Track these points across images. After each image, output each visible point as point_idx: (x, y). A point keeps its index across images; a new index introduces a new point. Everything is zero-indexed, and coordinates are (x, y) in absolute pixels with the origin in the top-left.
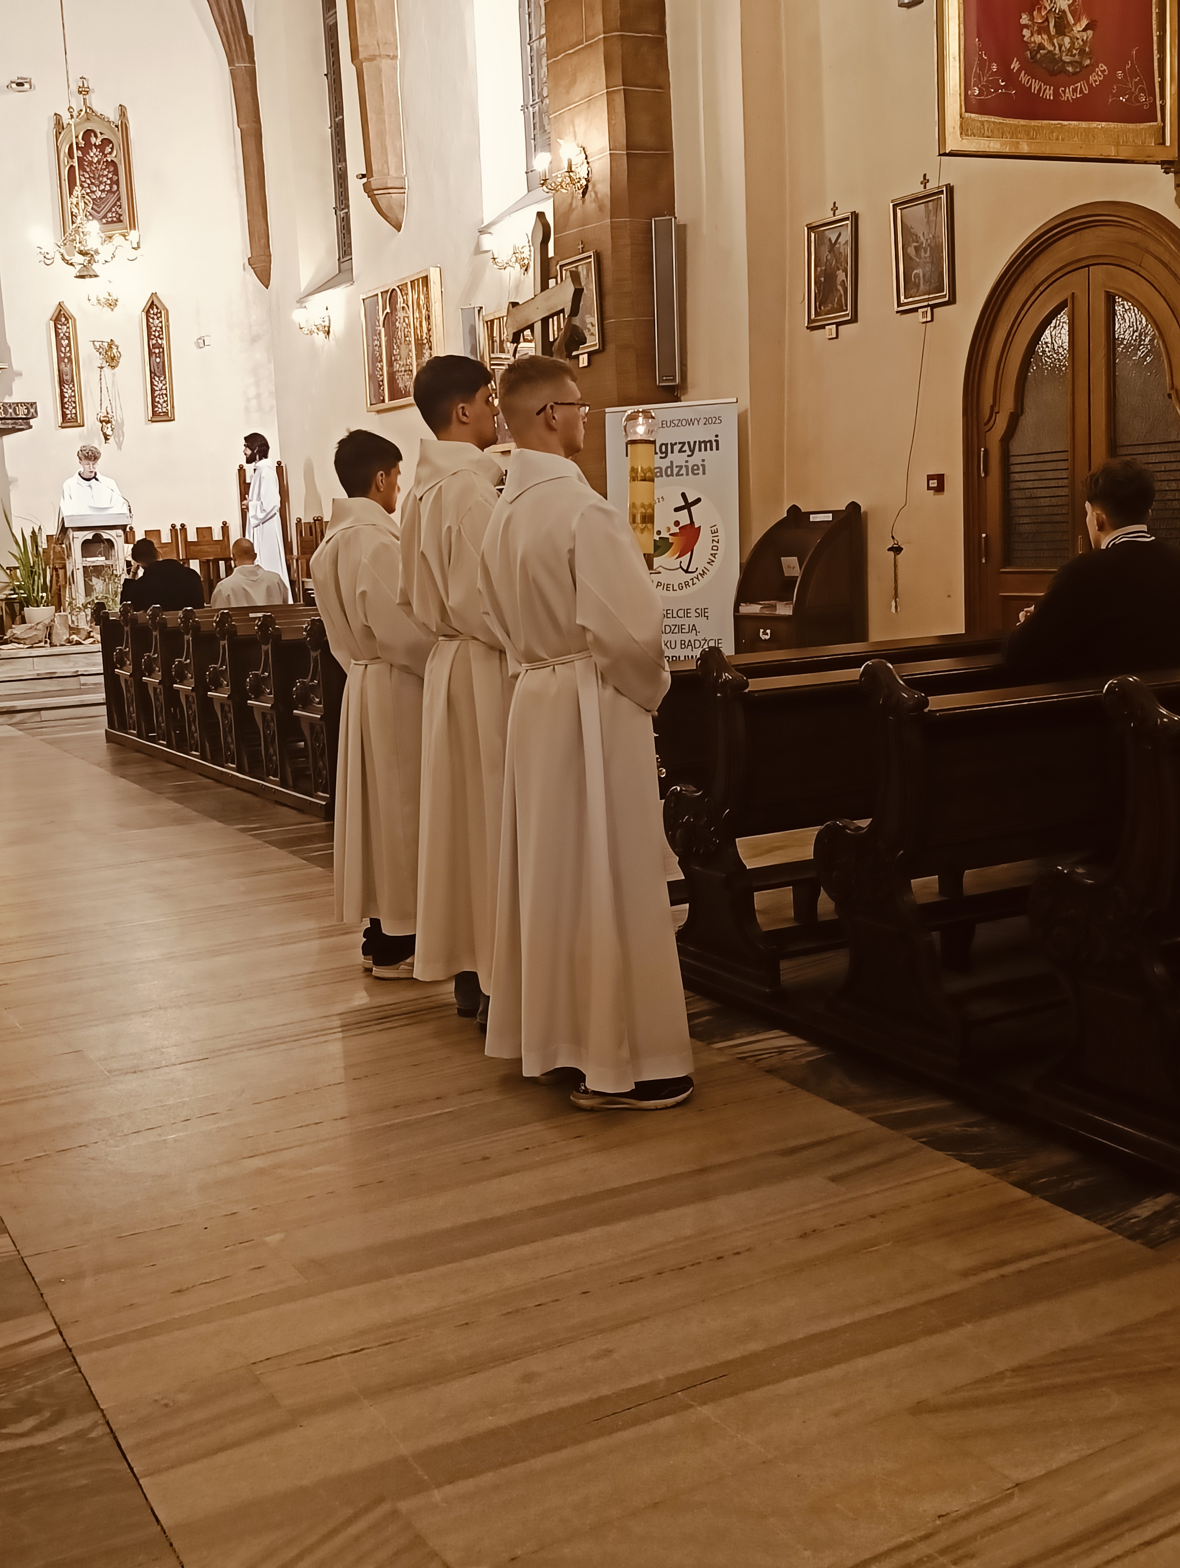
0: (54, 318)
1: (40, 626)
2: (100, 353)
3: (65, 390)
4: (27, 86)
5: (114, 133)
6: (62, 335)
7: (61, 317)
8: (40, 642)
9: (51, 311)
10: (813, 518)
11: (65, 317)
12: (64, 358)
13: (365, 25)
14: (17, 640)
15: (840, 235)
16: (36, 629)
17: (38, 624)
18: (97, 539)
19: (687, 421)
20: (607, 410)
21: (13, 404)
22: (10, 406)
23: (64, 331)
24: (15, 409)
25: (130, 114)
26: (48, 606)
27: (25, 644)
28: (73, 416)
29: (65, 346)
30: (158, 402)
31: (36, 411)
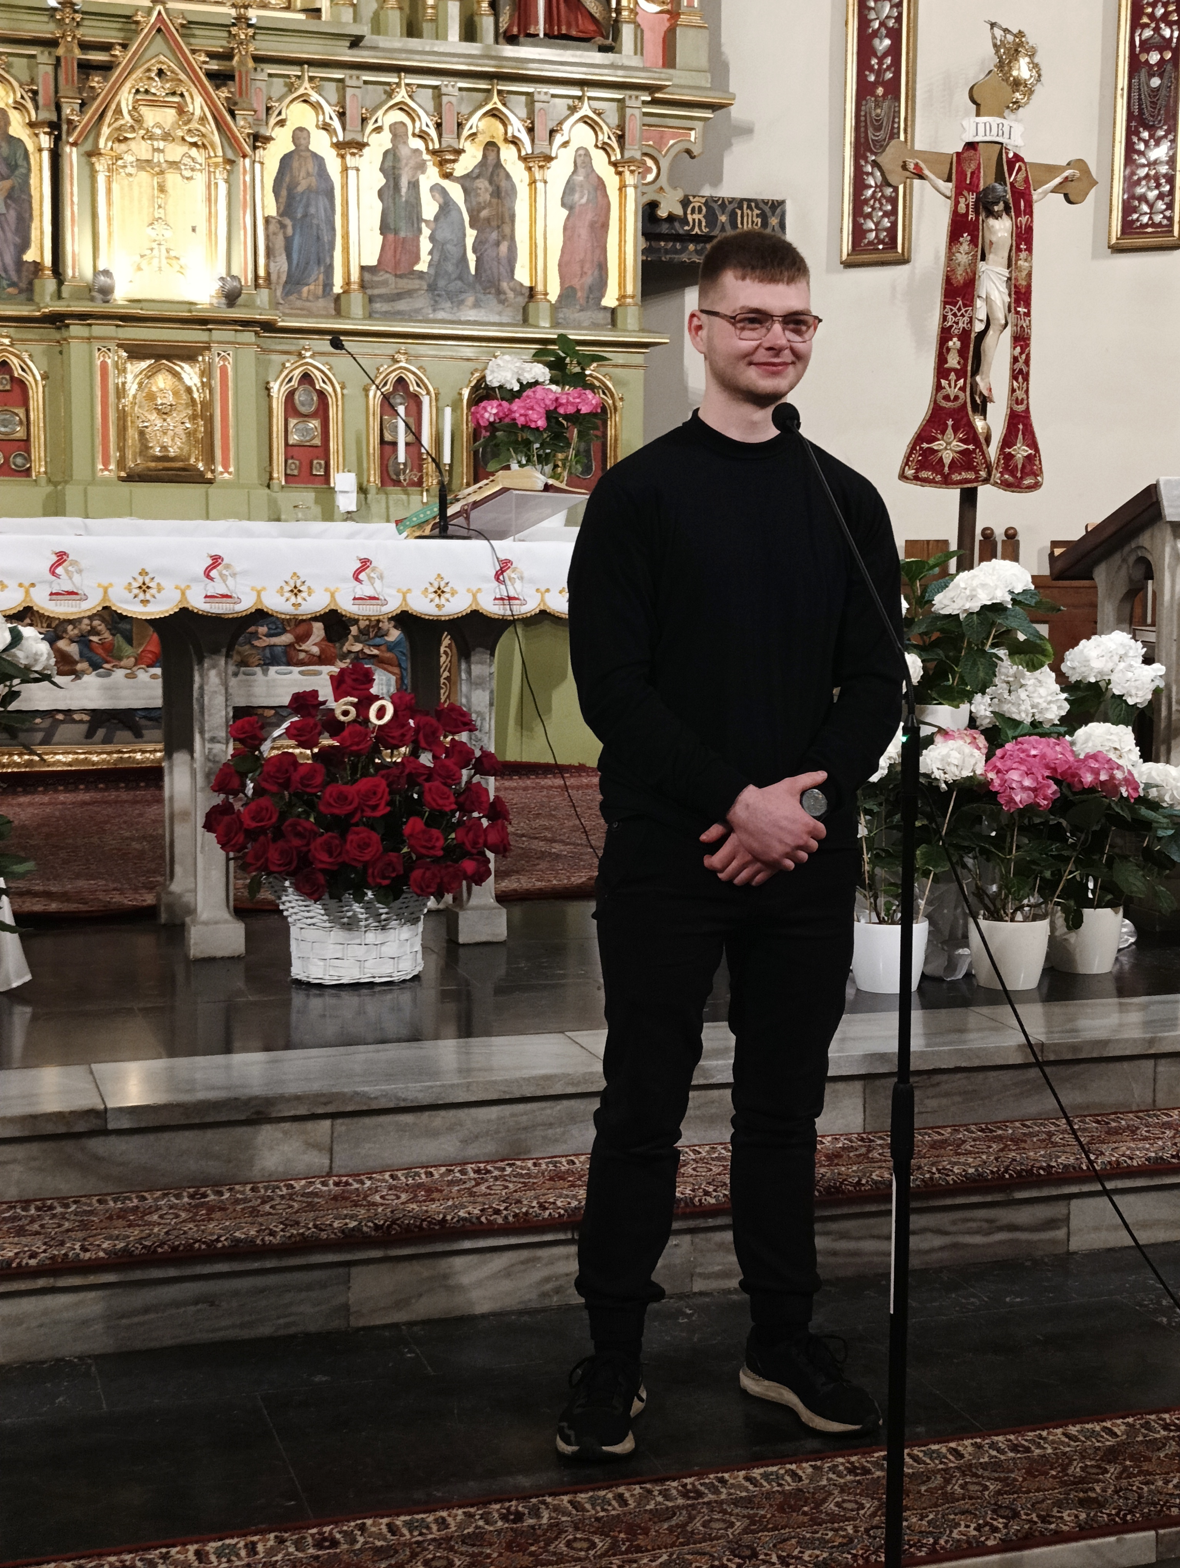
3: (868, 168)
6: (876, 24)
21: (728, 202)
22: (721, 207)
23: (884, 14)
24: (734, 214)
29: (879, 54)
30: (1146, 196)
31: (783, 226)
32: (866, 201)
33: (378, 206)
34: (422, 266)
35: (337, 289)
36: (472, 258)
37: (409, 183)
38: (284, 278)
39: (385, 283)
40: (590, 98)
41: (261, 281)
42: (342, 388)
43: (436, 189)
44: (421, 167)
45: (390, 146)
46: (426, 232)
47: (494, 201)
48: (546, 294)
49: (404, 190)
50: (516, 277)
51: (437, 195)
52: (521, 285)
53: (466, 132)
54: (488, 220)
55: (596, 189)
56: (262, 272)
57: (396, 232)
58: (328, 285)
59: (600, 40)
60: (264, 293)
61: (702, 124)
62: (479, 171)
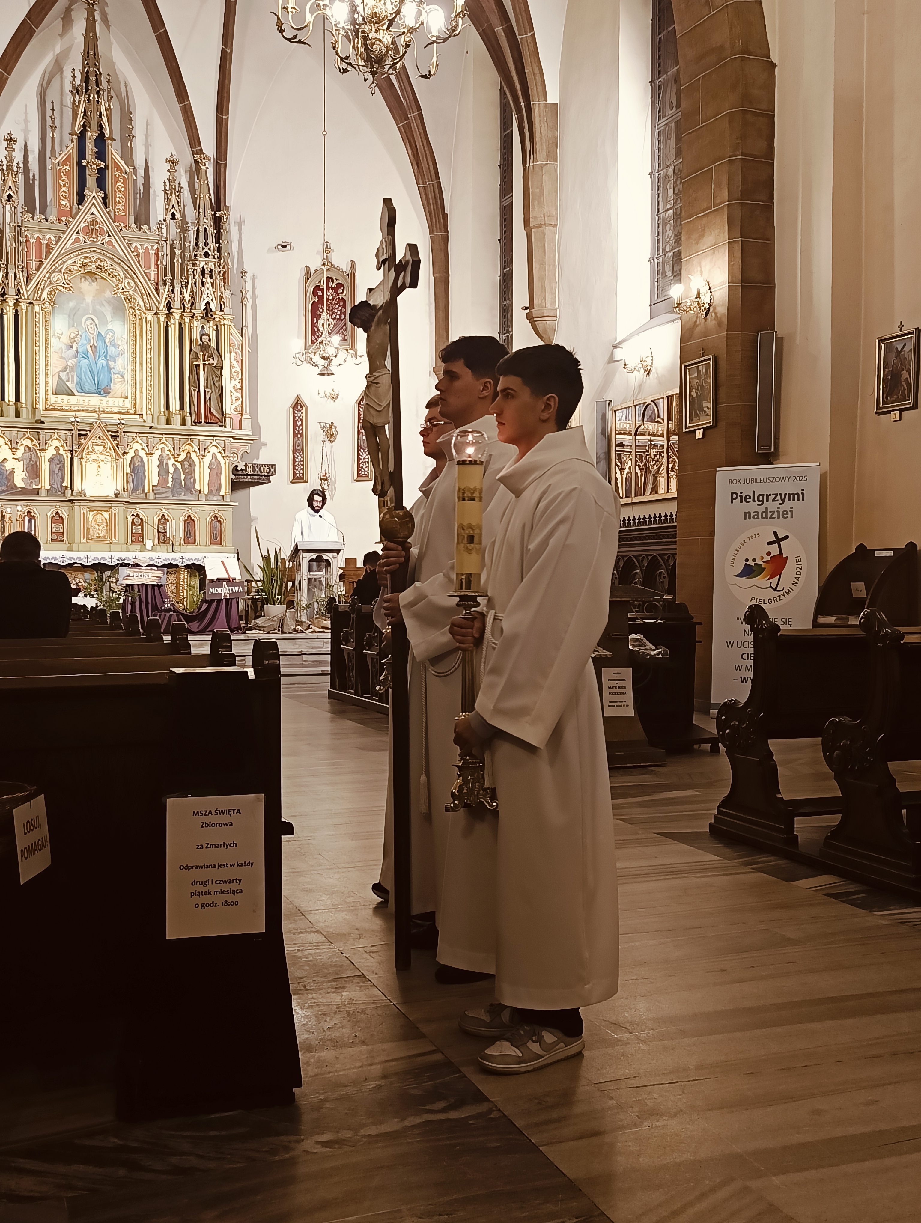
0: (293, 406)
1: (275, 618)
2: (324, 431)
3: (296, 457)
4: (288, 247)
5: (346, 279)
6: (297, 418)
7: (298, 405)
8: (275, 630)
9: (291, 401)
10: (877, 554)
11: (301, 405)
12: (298, 434)
13: (536, 203)
14: (258, 628)
15: (905, 344)
16: (272, 621)
17: (274, 617)
18: (319, 559)
19: (780, 478)
20: (718, 469)
21: (260, 465)
22: (257, 466)
23: (299, 415)
24: (260, 468)
25: (357, 267)
26: (281, 604)
27: (264, 631)
28: (301, 475)
29: (298, 426)
30: (362, 467)
31: (275, 471)
32: (296, 466)
33: (158, 469)
34: (170, 485)
35: (146, 491)
36: (183, 482)
37: (166, 463)
38: (132, 489)
39: (159, 490)
40: (216, 440)
41: (125, 490)
42: (147, 517)
43: (173, 464)
44: (169, 458)
45: (161, 454)
46: (170, 476)
47: (189, 467)
48: (204, 492)
49: (164, 465)
50: (196, 487)
51: (174, 466)
54: (187, 472)
55: (218, 464)
56: (126, 488)
57: (162, 476)
58: (144, 491)
59: (220, 423)
60: (126, 493)
61: (249, 445)
62: (185, 460)
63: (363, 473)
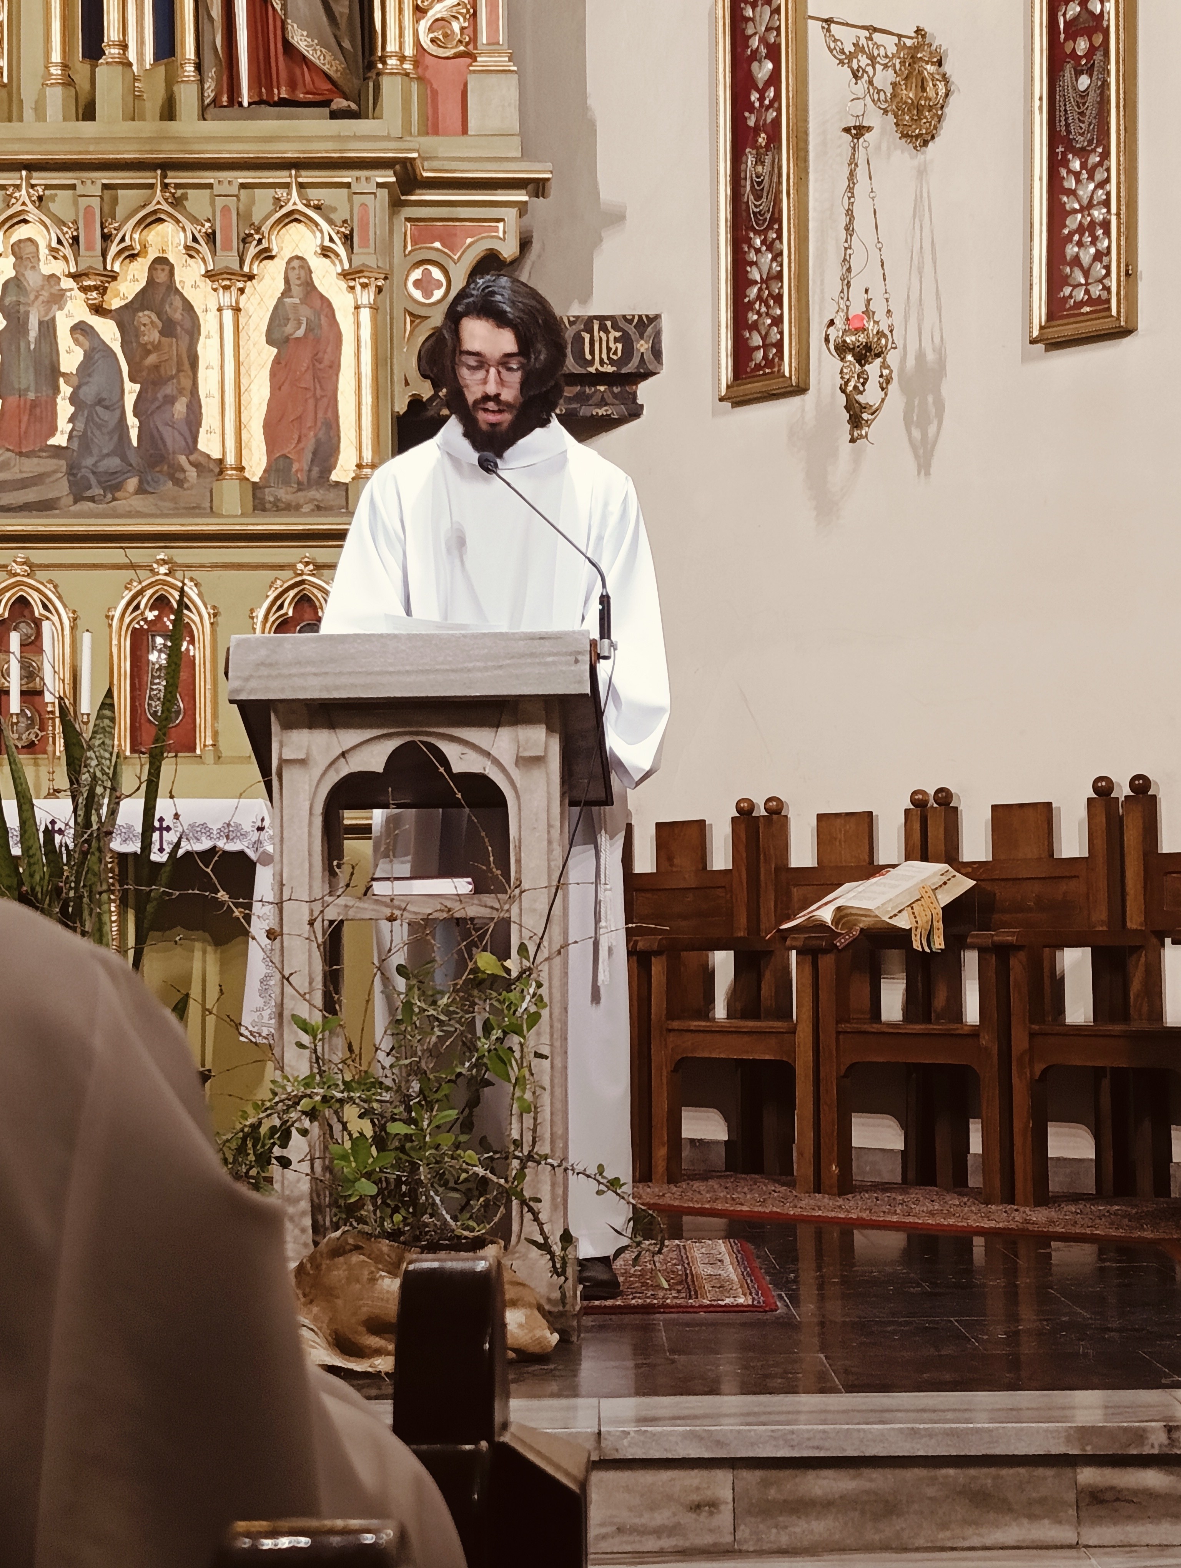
3: (751, 255)
6: (754, 44)
12: (756, 130)
29: (760, 86)
30: (1076, 261)
31: (657, 353)
32: (751, 304)
34: (60, 439)
36: (133, 422)
37: (41, 323)
40: (301, 186)
43: (81, 329)
44: (59, 298)
45: (13, 274)
46: (66, 390)
47: (163, 339)
48: (240, 468)
49: (33, 334)
50: (201, 446)
51: (81, 338)
52: (208, 456)
53: (114, 249)
54: (156, 367)
55: (318, 314)
57: (22, 393)
59: (340, 103)
61: (513, 212)
62: (142, 300)
63: (1080, 295)
